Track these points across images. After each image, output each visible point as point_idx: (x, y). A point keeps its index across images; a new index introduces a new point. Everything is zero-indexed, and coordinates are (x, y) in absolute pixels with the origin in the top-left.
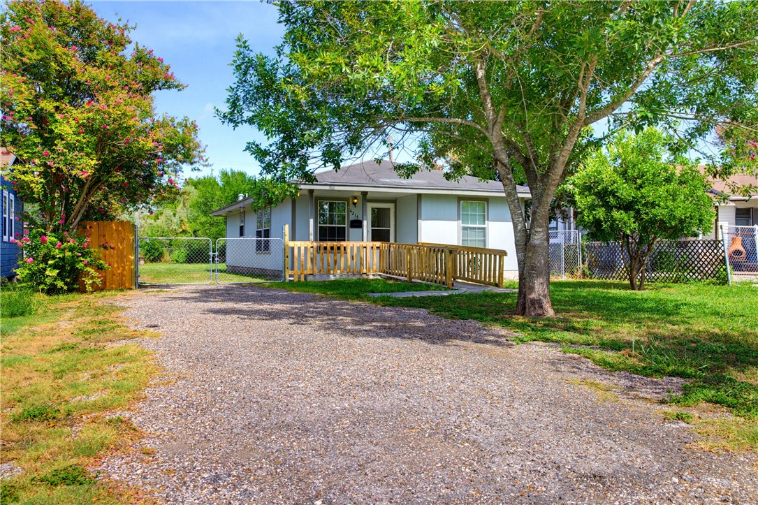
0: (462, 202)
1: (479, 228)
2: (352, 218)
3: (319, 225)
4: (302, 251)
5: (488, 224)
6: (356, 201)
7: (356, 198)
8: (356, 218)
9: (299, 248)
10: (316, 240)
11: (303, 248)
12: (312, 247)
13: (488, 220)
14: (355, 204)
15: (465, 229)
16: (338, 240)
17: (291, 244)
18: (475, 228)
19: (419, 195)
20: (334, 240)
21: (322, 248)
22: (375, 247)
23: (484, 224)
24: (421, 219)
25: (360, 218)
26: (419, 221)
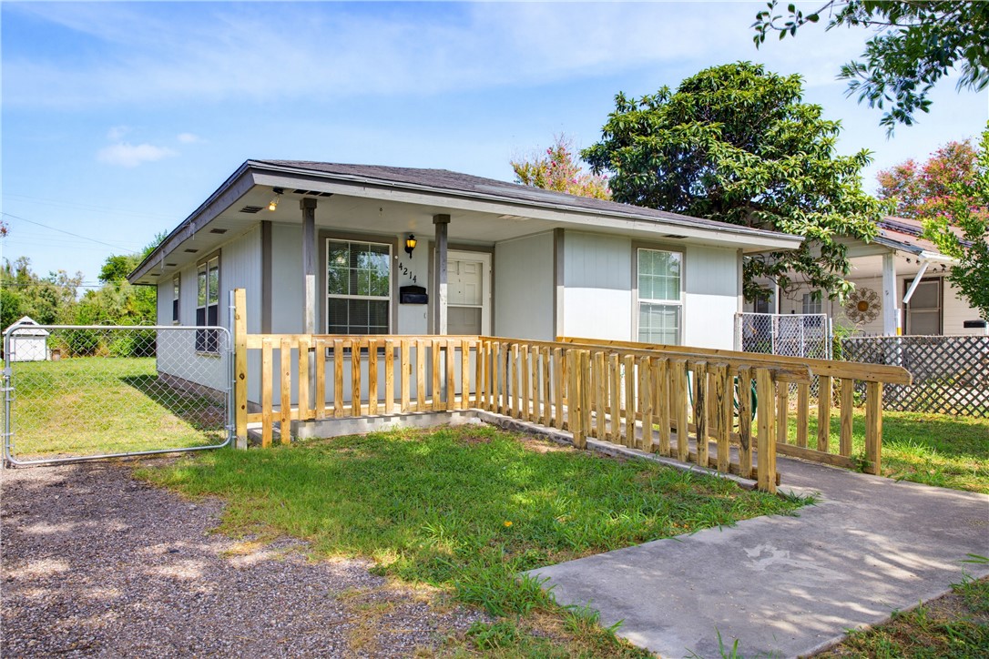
0: (639, 249)
1: (669, 308)
2: (404, 281)
3: (328, 296)
4: (286, 362)
5: (684, 299)
6: (411, 243)
7: (412, 238)
8: (412, 283)
9: (277, 353)
10: (321, 331)
11: (285, 353)
12: (313, 349)
13: (684, 290)
14: (409, 250)
15: (645, 308)
16: (373, 332)
17: (255, 341)
18: (660, 307)
19: (560, 233)
20: (364, 332)
21: (339, 351)
22: (466, 349)
23: (677, 298)
24: (563, 285)
25: (422, 282)
26: (559, 288)
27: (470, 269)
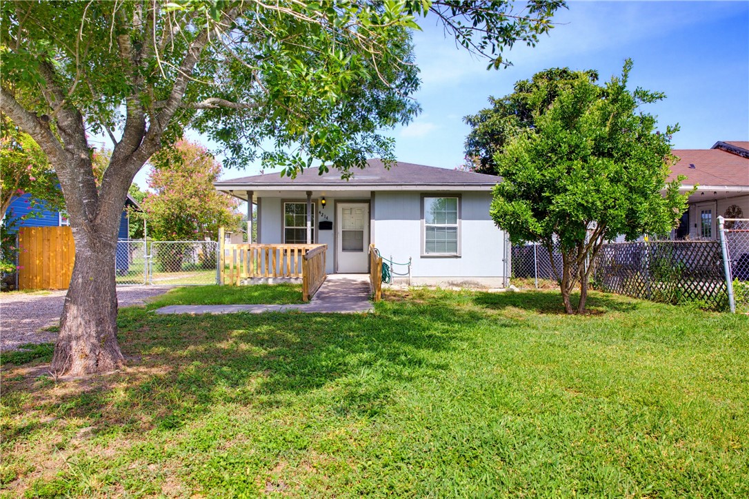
0: (426, 199)
1: (449, 228)
2: (322, 219)
3: (285, 227)
4: (238, 254)
5: (460, 223)
6: (324, 202)
7: (324, 199)
8: (326, 220)
9: (235, 251)
11: (238, 251)
12: (249, 250)
13: (460, 218)
14: (323, 205)
15: (428, 228)
17: (227, 246)
18: (444, 228)
19: (373, 193)
20: (293, 243)
23: (456, 223)
24: (374, 219)
25: (331, 219)
26: (372, 221)
27: (358, 212)
